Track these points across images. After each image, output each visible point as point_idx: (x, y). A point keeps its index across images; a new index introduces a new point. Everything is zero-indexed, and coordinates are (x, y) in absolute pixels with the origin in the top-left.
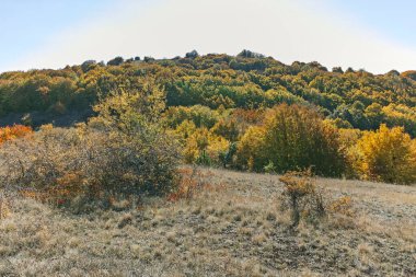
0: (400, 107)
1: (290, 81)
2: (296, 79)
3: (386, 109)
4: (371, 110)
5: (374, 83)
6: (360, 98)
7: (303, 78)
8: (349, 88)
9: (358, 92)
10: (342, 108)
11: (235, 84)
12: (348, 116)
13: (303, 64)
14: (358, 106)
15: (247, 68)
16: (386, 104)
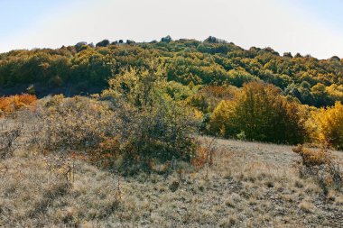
0: (340, 87)
1: (248, 63)
2: (253, 61)
3: (328, 89)
4: (316, 89)
5: (319, 66)
6: (307, 79)
7: (259, 61)
8: (298, 70)
9: (305, 74)
10: (292, 87)
11: (202, 64)
12: (297, 94)
13: (259, 49)
14: (305, 86)
15: (213, 52)
16: (329, 84)
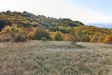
0: (62, 26)
1: (37, 20)
2: (39, 19)
3: (59, 27)
4: (56, 27)
5: (57, 21)
6: (54, 24)
7: (41, 19)
8: (51, 22)
9: (53, 23)
10: (50, 27)
11: (23, 21)
12: (51, 29)
13: (40, 16)
14: (53, 27)
16: (59, 26)
